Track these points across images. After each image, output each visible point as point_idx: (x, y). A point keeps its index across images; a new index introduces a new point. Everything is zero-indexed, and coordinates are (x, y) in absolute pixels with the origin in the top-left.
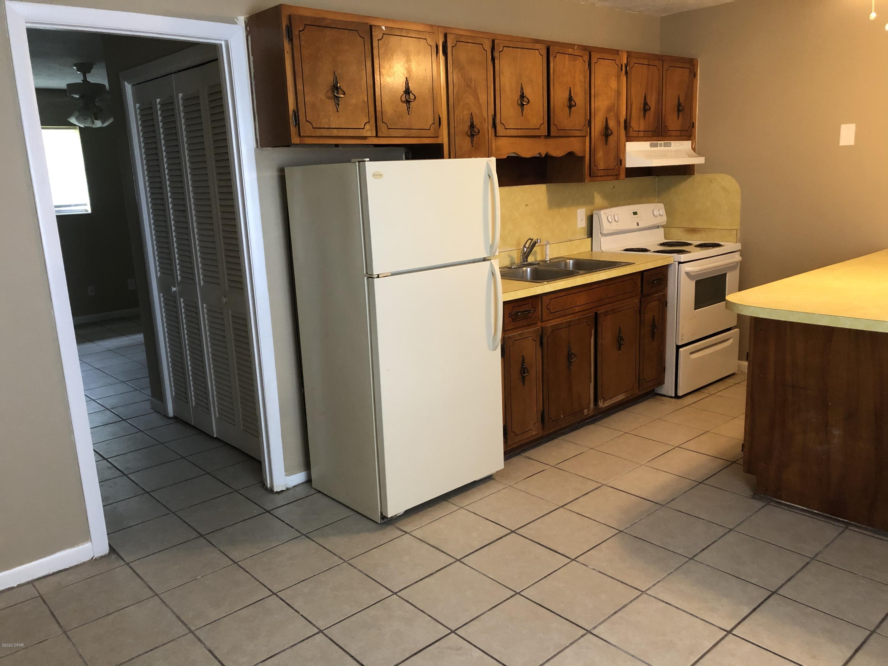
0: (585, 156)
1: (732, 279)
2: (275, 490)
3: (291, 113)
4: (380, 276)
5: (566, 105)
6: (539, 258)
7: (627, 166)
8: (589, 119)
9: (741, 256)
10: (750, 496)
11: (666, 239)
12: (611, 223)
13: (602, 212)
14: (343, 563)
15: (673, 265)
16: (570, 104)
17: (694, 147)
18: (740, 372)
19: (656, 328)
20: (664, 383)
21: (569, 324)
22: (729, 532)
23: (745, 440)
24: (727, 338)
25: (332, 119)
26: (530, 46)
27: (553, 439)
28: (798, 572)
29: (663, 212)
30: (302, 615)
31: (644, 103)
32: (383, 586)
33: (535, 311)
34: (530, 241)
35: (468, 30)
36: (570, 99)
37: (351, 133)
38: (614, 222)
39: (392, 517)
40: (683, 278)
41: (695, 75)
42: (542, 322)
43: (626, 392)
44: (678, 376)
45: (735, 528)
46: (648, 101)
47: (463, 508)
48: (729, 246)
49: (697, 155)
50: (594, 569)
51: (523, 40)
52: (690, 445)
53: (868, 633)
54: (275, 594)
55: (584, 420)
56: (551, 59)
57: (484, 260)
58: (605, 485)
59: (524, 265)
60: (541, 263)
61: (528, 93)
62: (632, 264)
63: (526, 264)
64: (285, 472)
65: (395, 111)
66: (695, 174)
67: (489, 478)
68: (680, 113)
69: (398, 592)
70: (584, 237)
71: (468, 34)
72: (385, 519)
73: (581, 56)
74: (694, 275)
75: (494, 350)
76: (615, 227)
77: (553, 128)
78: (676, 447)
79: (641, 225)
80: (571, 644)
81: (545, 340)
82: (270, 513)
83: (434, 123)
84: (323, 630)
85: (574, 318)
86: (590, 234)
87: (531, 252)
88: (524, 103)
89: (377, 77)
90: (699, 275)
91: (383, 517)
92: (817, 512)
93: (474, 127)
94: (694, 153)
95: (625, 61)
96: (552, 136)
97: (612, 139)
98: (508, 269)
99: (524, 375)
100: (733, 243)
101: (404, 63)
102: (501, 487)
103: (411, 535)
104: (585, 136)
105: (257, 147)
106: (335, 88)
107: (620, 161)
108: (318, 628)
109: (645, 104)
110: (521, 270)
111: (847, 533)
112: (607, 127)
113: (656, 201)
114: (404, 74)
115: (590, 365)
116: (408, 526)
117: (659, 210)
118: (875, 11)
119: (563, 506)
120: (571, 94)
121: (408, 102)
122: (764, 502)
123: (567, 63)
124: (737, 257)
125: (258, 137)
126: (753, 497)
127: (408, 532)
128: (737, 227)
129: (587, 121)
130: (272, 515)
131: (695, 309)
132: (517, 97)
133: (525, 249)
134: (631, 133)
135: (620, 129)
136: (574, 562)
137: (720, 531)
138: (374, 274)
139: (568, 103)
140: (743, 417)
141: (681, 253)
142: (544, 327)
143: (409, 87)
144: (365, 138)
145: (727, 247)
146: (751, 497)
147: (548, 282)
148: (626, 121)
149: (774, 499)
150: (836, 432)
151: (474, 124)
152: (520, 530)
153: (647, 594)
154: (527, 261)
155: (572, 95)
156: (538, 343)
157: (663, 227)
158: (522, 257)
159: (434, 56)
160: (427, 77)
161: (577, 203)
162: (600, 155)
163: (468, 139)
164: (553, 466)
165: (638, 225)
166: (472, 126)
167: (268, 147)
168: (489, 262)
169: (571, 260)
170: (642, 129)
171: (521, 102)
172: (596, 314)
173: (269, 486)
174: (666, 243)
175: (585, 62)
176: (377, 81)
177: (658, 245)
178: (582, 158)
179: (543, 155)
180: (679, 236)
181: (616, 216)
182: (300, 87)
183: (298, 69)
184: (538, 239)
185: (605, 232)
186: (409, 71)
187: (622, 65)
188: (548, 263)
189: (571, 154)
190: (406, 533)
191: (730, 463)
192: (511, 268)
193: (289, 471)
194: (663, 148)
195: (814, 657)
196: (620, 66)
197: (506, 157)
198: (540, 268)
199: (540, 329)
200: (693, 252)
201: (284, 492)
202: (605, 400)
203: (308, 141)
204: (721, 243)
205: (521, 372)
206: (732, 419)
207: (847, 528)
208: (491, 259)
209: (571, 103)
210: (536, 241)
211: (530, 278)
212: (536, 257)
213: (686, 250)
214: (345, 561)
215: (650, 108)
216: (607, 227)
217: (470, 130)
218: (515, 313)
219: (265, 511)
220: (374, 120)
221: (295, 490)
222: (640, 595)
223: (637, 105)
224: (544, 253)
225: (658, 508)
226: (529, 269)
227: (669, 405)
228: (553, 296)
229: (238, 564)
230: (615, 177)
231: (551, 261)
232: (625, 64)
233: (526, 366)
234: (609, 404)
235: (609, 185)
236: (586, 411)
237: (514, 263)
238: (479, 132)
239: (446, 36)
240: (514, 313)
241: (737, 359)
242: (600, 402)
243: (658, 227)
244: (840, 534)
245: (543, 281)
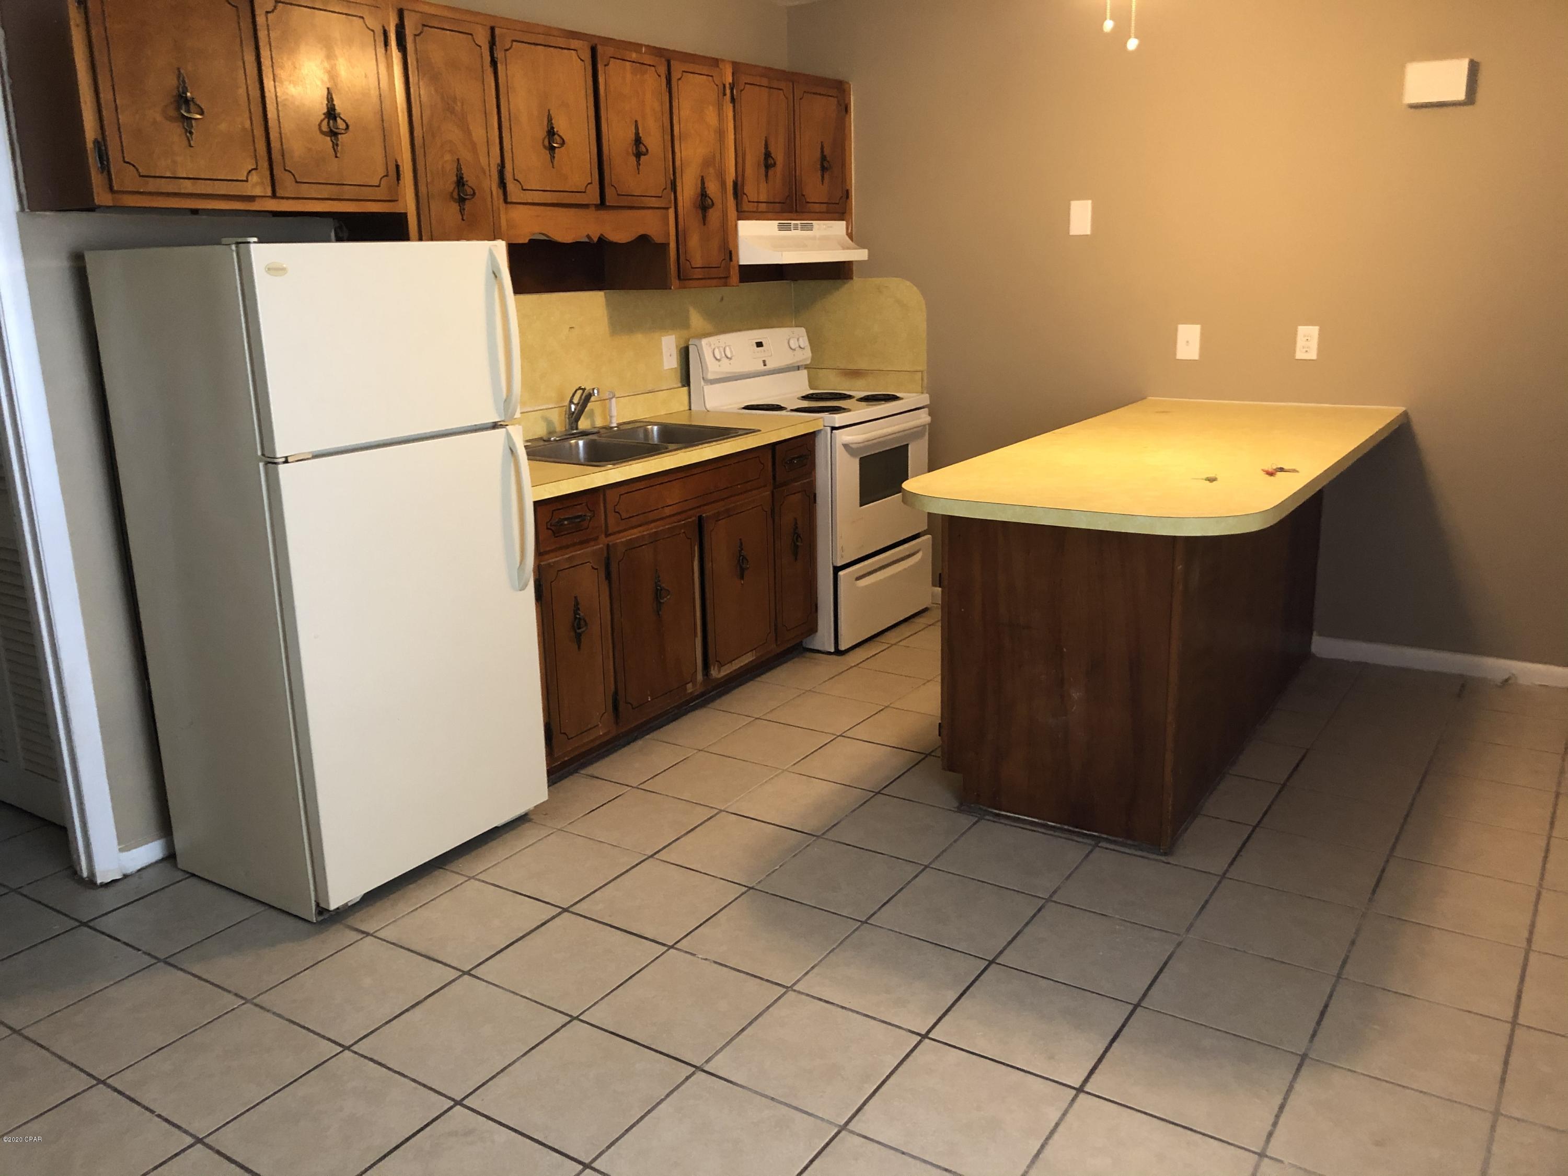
0: (669, 244)
1: (917, 452)
2: (99, 881)
3: (90, 145)
4: (290, 460)
5: (630, 150)
6: (599, 423)
7: (741, 263)
8: (672, 178)
9: (930, 415)
10: (954, 808)
11: (811, 389)
12: (719, 360)
13: (704, 342)
14: (243, 1004)
15: (822, 432)
16: (639, 151)
17: (850, 231)
18: (935, 605)
19: (799, 539)
20: (816, 631)
21: (655, 538)
22: (923, 870)
23: (942, 718)
24: (912, 551)
25: (179, 159)
26: (561, 42)
27: (635, 739)
28: (1027, 924)
29: (804, 342)
30: (159, 1116)
31: (766, 154)
32: (323, 1037)
33: (594, 516)
34: (580, 392)
35: (446, 6)
36: (638, 141)
37: (222, 189)
38: (725, 360)
39: (338, 908)
40: (840, 454)
41: (847, 109)
42: (607, 535)
43: (755, 649)
44: (839, 616)
45: (930, 863)
46: (772, 149)
47: (473, 878)
48: (910, 399)
49: (856, 246)
50: (706, 959)
51: (549, 31)
52: (860, 732)
53: (1131, 1007)
54: (104, 1082)
55: (688, 702)
56: (600, 67)
57: (495, 426)
58: (724, 811)
59: (573, 434)
60: (602, 431)
61: (561, 126)
62: (754, 431)
63: (575, 433)
64: (119, 844)
65: (310, 150)
66: (854, 278)
67: (522, 820)
68: (825, 176)
69: (353, 1045)
70: (675, 386)
71: (446, 13)
72: (325, 913)
73: (653, 66)
74: (858, 448)
75: (520, 590)
76: (726, 368)
77: (609, 192)
78: (838, 736)
79: (770, 366)
80: (668, 1096)
81: (614, 567)
82: (90, 928)
83: (387, 176)
84: (202, 1139)
85: (662, 526)
86: (686, 380)
87: (583, 413)
88: (555, 145)
89: (268, 84)
90: (866, 448)
91: (321, 910)
92: (1053, 824)
93: (463, 185)
94: (850, 241)
95: (729, 79)
96: (610, 206)
97: (714, 215)
98: (542, 443)
99: (579, 631)
100: (914, 394)
101: (322, 61)
102: (544, 833)
103: (376, 937)
104: (667, 209)
105: (22, 209)
106: (182, 100)
107: (730, 253)
108: (191, 1135)
109: (768, 155)
110: (566, 444)
111: (1097, 853)
112: (704, 195)
113: (794, 323)
114: (322, 81)
115: (694, 607)
116: (372, 921)
117: (798, 340)
118: (1112, 18)
119: (652, 856)
120: (639, 133)
121: (333, 134)
122: (977, 817)
123: (629, 76)
124: (923, 418)
125: (23, 190)
126: (960, 810)
127: (372, 932)
128: (923, 367)
129: (670, 181)
130: (95, 930)
131: (861, 506)
132: (542, 133)
133: (573, 407)
134: (746, 207)
135: (726, 198)
136: (672, 951)
137: (911, 870)
138: (278, 455)
139: (635, 147)
140: (939, 679)
141: (835, 412)
142: (610, 544)
143: (334, 105)
144: (251, 198)
145: (906, 400)
146: (956, 810)
147: (614, 464)
148: (735, 184)
149: (990, 810)
150: (1076, 694)
151: (465, 179)
152: (578, 906)
153: (795, 991)
154: (577, 429)
155: (641, 135)
156: (603, 575)
157: (806, 367)
158: (567, 420)
159: (381, 50)
160: (369, 90)
161: (661, 325)
162: (694, 242)
163: (455, 207)
164: (635, 788)
165: (765, 365)
166: (460, 182)
167: (45, 210)
168: (504, 429)
169: (655, 425)
170: (763, 198)
171: (550, 143)
172: (700, 518)
173: (85, 874)
174: (812, 394)
175: (659, 76)
176: (270, 91)
177: (798, 399)
178: (665, 246)
179: (596, 240)
180: (832, 383)
181: (727, 349)
182: (106, 96)
183: (101, 59)
184: (593, 389)
185: (710, 376)
186: (332, 75)
187: (724, 86)
188: (615, 431)
189: (644, 239)
190: (368, 934)
191: (922, 757)
192: (549, 440)
193: (126, 842)
194: (799, 233)
195: (1051, 1057)
196: (722, 86)
197: (526, 241)
198: (603, 440)
199: (605, 549)
200: (854, 411)
201: (119, 884)
202: (721, 665)
203: (130, 201)
204: (898, 395)
205: (573, 626)
206: (924, 684)
207: (1096, 845)
208: (507, 425)
209: (639, 148)
210: (591, 392)
211: (585, 459)
212: (593, 422)
213: (843, 406)
214: (247, 1001)
215: (775, 163)
216: (714, 368)
217: (456, 190)
218: (558, 522)
219: (77, 924)
220: (266, 165)
221: (140, 878)
222: (785, 993)
223: (753, 158)
224: (607, 413)
225: (811, 841)
226: (581, 443)
227: (824, 668)
228: (623, 490)
229: (21, 1035)
230: (723, 280)
231: (621, 427)
232: (730, 84)
233: (582, 614)
234: (729, 672)
235: (713, 295)
236: (690, 686)
237: (555, 432)
238: (474, 194)
239: (401, 13)
240: (557, 520)
241: (931, 585)
242: (712, 668)
243: (798, 368)
244: (1087, 855)
245: (607, 463)
